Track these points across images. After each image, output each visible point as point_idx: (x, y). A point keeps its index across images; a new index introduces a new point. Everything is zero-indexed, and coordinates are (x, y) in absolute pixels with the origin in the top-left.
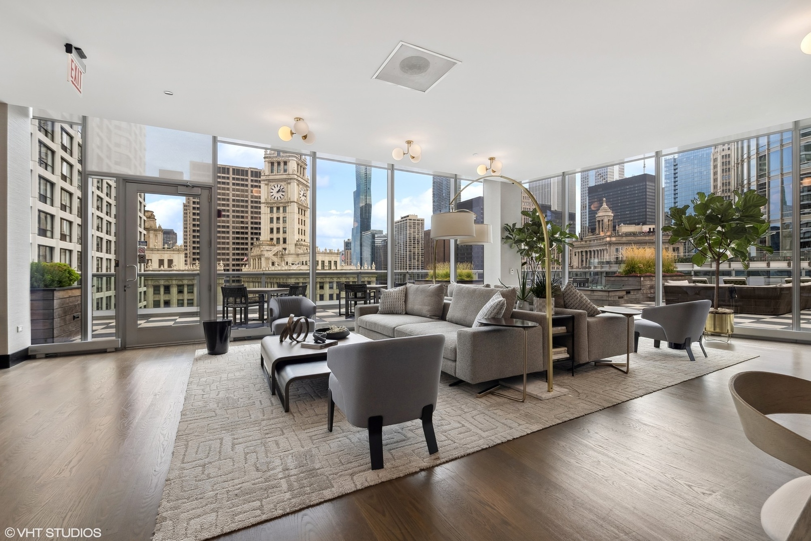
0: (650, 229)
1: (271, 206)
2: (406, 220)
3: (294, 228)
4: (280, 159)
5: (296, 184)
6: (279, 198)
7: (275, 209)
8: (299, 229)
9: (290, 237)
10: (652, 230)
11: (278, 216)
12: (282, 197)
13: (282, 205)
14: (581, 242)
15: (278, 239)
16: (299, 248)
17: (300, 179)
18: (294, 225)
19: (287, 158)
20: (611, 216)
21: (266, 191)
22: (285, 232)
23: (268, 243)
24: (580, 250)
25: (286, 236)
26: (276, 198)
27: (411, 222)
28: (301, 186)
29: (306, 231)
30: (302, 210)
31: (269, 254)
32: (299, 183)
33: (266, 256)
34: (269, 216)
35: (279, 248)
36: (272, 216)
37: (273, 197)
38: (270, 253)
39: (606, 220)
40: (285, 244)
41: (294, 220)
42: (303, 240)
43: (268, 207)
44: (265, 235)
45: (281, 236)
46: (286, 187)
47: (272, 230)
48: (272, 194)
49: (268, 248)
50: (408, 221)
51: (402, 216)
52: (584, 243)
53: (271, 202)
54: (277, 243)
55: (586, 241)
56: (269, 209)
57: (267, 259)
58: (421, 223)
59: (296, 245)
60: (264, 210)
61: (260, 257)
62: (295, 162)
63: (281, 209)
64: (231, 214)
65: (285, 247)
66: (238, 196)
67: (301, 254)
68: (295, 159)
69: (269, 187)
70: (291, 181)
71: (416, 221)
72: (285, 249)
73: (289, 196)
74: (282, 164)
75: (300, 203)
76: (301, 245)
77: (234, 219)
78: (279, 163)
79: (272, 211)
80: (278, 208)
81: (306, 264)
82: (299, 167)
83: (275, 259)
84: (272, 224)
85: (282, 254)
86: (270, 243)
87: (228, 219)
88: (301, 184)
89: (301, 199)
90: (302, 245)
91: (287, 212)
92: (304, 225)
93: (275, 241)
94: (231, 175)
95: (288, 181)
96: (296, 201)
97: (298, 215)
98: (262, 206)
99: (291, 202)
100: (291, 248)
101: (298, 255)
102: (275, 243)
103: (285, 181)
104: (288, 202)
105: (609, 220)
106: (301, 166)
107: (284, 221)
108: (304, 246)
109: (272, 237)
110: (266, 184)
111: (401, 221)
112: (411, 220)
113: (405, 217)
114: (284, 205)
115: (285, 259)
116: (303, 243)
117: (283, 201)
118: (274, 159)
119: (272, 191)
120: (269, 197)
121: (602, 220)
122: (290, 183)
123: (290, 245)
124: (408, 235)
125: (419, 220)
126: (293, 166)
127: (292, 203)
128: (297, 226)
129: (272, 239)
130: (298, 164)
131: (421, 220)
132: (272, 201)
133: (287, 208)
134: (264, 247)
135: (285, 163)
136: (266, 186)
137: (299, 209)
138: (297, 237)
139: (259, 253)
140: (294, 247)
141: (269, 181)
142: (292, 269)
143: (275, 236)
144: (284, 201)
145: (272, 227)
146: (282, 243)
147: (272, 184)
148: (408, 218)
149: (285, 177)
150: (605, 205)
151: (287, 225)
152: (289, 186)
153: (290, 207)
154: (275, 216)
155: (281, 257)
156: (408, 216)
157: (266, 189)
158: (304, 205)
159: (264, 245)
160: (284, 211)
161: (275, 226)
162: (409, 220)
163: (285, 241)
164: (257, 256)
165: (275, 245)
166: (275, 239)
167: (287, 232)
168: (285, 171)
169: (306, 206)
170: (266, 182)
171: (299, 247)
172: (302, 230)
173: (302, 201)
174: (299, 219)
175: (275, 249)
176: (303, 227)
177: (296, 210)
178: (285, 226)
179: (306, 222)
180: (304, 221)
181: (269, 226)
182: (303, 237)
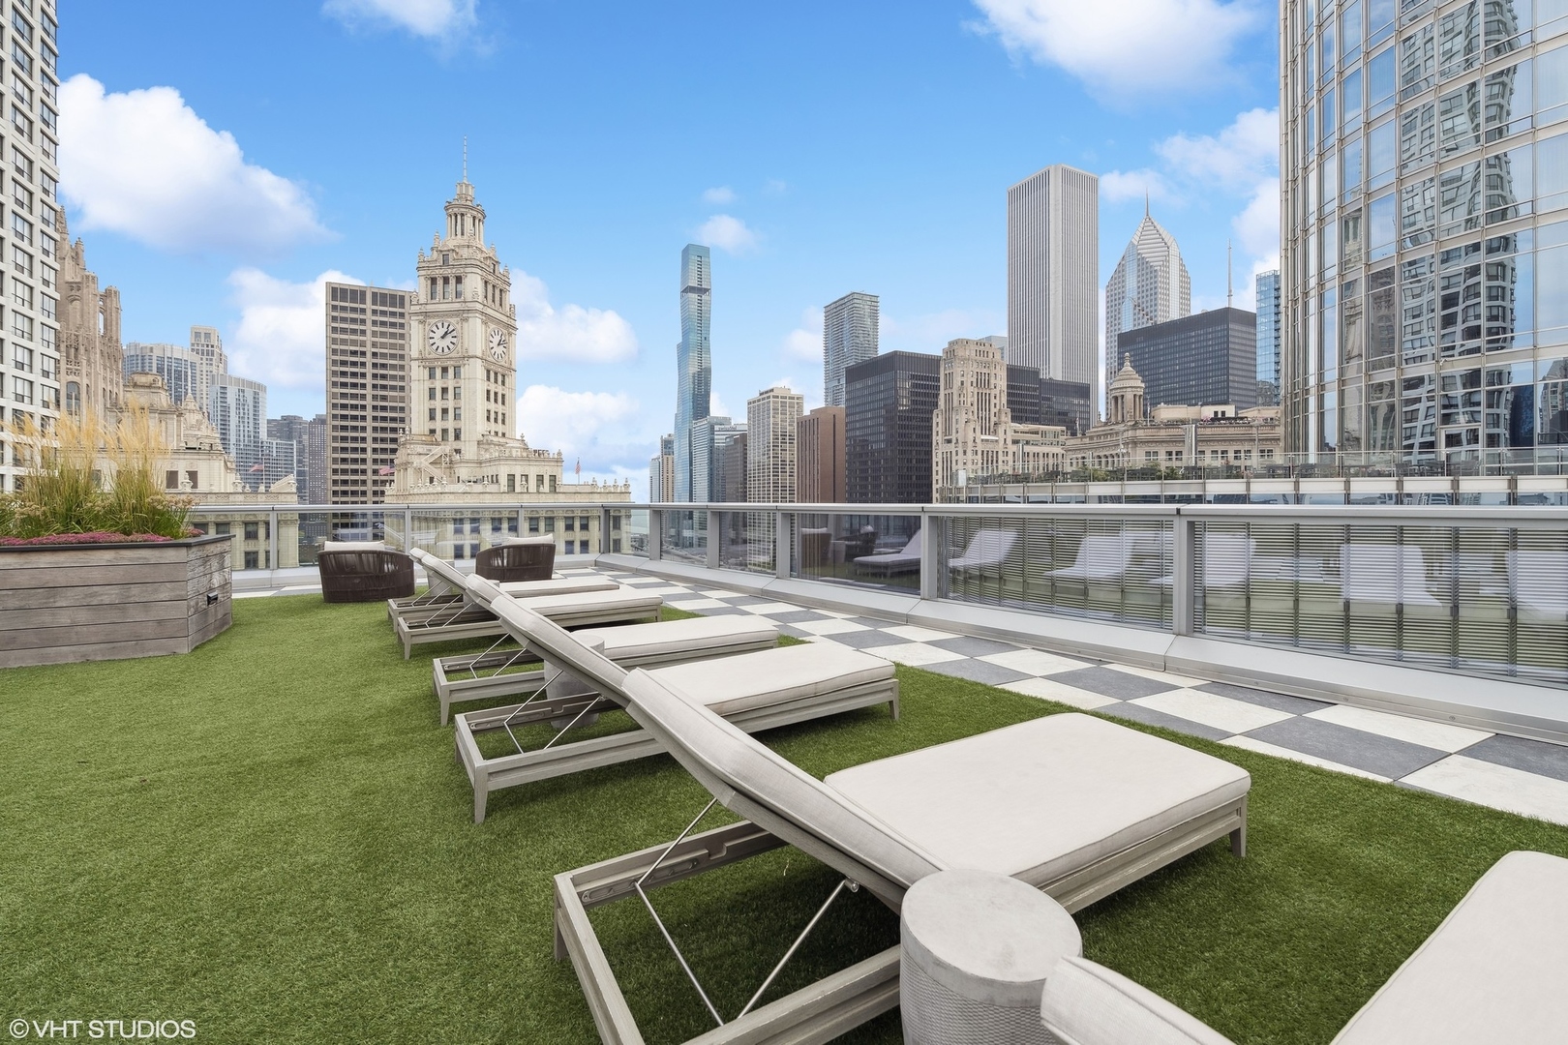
0: (1216, 413)
1: (431, 365)
2: (769, 397)
3: (476, 410)
4: (447, 272)
5: (479, 321)
6: (446, 350)
7: (438, 372)
8: (488, 411)
9: (468, 426)
10: (1220, 416)
11: (444, 386)
12: (451, 346)
13: (452, 362)
14: (1082, 438)
15: (445, 431)
16: (487, 450)
17: (489, 311)
18: (477, 404)
19: (462, 270)
20: (1141, 387)
21: (421, 335)
22: (457, 417)
23: (423, 438)
24: (1080, 456)
25: (461, 424)
26: (440, 350)
27: (777, 402)
28: (492, 326)
29: (507, 416)
30: (496, 374)
31: (424, 462)
32: (487, 319)
33: (415, 464)
34: (428, 384)
35: (447, 448)
36: (432, 386)
37: (435, 347)
38: (424, 458)
39: (1129, 396)
40: (458, 442)
41: (476, 393)
42: (500, 434)
43: (424, 367)
44: (418, 422)
45: (450, 425)
46: (458, 327)
47: (432, 414)
48: (432, 341)
49: (420, 449)
50: (771, 399)
51: (762, 391)
52: (1087, 440)
53: (430, 356)
54: (442, 440)
55: (1091, 438)
56: (427, 371)
57: (419, 470)
58: (797, 403)
59: (479, 443)
60: (417, 373)
61: (406, 465)
62: (479, 277)
63: (451, 371)
65: (458, 448)
67: (486, 461)
68: (479, 271)
69: (427, 328)
70: (470, 315)
71: (787, 400)
72: (458, 451)
73: (466, 346)
74: (453, 281)
75: (491, 359)
76: (489, 444)
78: (446, 280)
79: (432, 376)
80: (445, 370)
82: (490, 288)
83: (436, 472)
84: (432, 402)
85: (451, 462)
86: (429, 438)
88: (492, 321)
89: (493, 351)
91: (462, 377)
92: (503, 403)
93: (439, 435)
95: (463, 315)
96: (480, 355)
97: (486, 383)
98: (414, 365)
99: (470, 357)
100: (470, 450)
101: (480, 463)
102: (440, 439)
103: (458, 316)
104: (464, 357)
105: (1135, 395)
106: (494, 286)
107: (456, 396)
108: (495, 445)
109: (432, 427)
110: (420, 322)
111: (759, 401)
112: (778, 397)
113: (767, 392)
114: (456, 364)
115: (456, 470)
116: (495, 439)
117: (453, 355)
118: (437, 272)
119: (432, 335)
120: (427, 347)
121: (1123, 396)
122: (466, 320)
123: (467, 444)
124: (771, 426)
125: (793, 398)
126: (473, 284)
127: (471, 360)
128: (481, 405)
129: (432, 431)
130: (486, 282)
131: (798, 398)
132: (433, 356)
133: (462, 369)
134: (415, 446)
135: (459, 280)
136: (421, 326)
137: (488, 371)
138: (482, 427)
139: (404, 459)
140: (476, 446)
141: (426, 314)
143: (438, 425)
144: (458, 356)
145: (432, 407)
146: (453, 438)
147: (433, 321)
148: (771, 394)
149: (457, 306)
150: (1128, 367)
151: (462, 403)
152: (465, 325)
153: (467, 366)
154: (438, 384)
155: (450, 468)
156: (772, 390)
157: (421, 331)
158: (503, 363)
159: (415, 443)
160: (456, 375)
161: (438, 404)
162: (774, 397)
163: (457, 435)
165: (436, 444)
166: (439, 433)
167: (462, 417)
168: (458, 294)
169: (506, 365)
170: (421, 317)
171: (487, 447)
172: (496, 413)
173: (496, 356)
174: (488, 392)
175: (437, 450)
176: (500, 408)
177: (481, 373)
178: (458, 406)
179: (507, 397)
180: (503, 395)
181: (428, 405)
182: (500, 428)
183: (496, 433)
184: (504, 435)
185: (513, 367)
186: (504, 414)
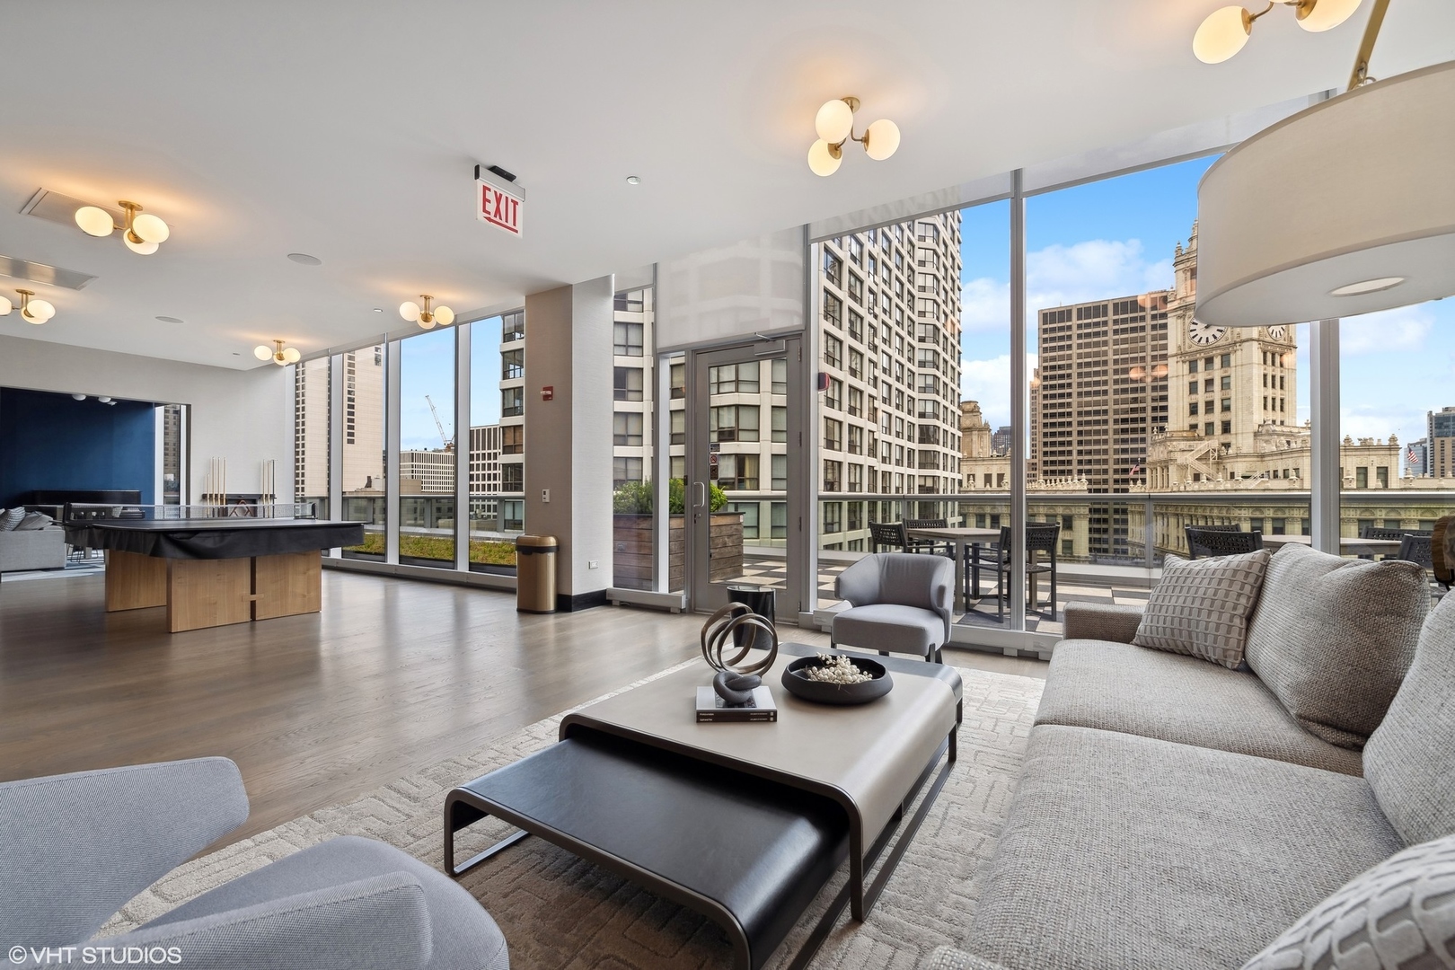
1: (1192, 358)
3: (1250, 399)
6: (1211, 340)
7: (1201, 365)
8: (1265, 398)
9: (1240, 417)
11: (1209, 377)
12: (1218, 334)
13: (1218, 351)
15: (1209, 426)
16: (1266, 441)
18: (1251, 391)
21: (1180, 331)
22: (1226, 408)
23: (1185, 434)
25: (1231, 416)
26: (1203, 341)
29: (1286, 401)
30: (1273, 355)
31: (1189, 458)
33: (1179, 462)
34: (1188, 379)
35: (1214, 443)
36: (1194, 380)
37: (1197, 339)
38: (1188, 455)
40: (1226, 435)
41: (1250, 379)
42: (1278, 423)
43: (1183, 362)
44: (1177, 418)
45: (1217, 417)
47: (1193, 410)
48: (1193, 334)
49: (1183, 445)
53: (1192, 349)
54: (1206, 434)
56: (1186, 366)
57: (1184, 467)
59: (1256, 434)
60: (1176, 369)
61: (1165, 465)
63: (1217, 361)
64: (1111, 387)
65: (1226, 441)
66: (1125, 351)
67: (1272, 454)
69: (1188, 321)
72: (1227, 445)
75: (1268, 339)
76: (1271, 435)
77: (1117, 397)
79: (1193, 368)
80: (1209, 361)
81: (1286, 476)
83: (1202, 468)
84: (1194, 396)
85: (1219, 457)
86: (1190, 434)
87: (1105, 398)
90: (1274, 433)
91: (1232, 364)
92: (1282, 387)
93: (1201, 430)
94: (1111, 316)
97: (1263, 367)
98: (1171, 362)
99: (1243, 341)
100: (1243, 441)
101: (1262, 456)
102: (1202, 434)
104: (1235, 343)
107: (1225, 386)
108: (1278, 435)
109: (1193, 422)
110: (1179, 317)
114: (1225, 352)
115: (1228, 466)
116: (1278, 429)
117: (1220, 343)
119: (1193, 327)
120: (1187, 341)
123: (1240, 437)
127: (1243, 344)
128: (1258, 392)
129: (1194, 427)
132: (1195, 348)
133: (1232, 357)
134: (1174, 443)
136: (1180, 321)
137: (1265, 354)
138: (1258, 416)
139: (1163, 456)
140: (1252, 438)
141: (1187, 308)
142: (1242, 487)
143: (1201, 419)
144: (1225, 343)
145: (1194, 401)
146: (1220, 432)
147: (1194, 313)
151: (1232, 393)
153: (1239, 353)
154: (1201, 377)
155: (1218, 463)
157: (1180, 326)
158: (1282, 342)
159: (1175, 440)
160: (1226, 363)
161: (1201, 398)
163: (1226, 427)
164: (1160, 462)
165: (1200, 439)
166: (1201, 427)
167: (1232, 408)
169: (1286, 343)
170: (1179, 312)
171: (1266, 438)
172: (1274, 399)
173: (1274, 335)
174: (1265, 376)
175: (1202, 447)
176: (1278, 393)
177: (1257, 356)
178: (1228, 396)
179: (1286, 380)
180: (1282, 378)
181: (1187, 400)
182: (1278, 416)
183: (1274, 422)
184: (1282, 423)
185: (1294, 344)
186: (1282, 400)
